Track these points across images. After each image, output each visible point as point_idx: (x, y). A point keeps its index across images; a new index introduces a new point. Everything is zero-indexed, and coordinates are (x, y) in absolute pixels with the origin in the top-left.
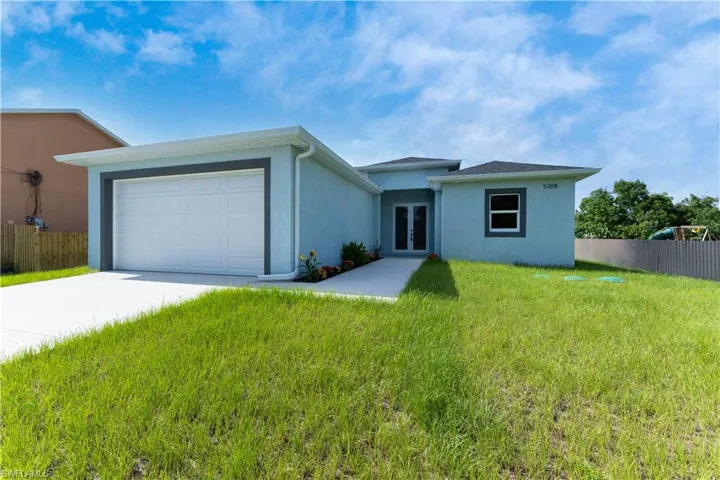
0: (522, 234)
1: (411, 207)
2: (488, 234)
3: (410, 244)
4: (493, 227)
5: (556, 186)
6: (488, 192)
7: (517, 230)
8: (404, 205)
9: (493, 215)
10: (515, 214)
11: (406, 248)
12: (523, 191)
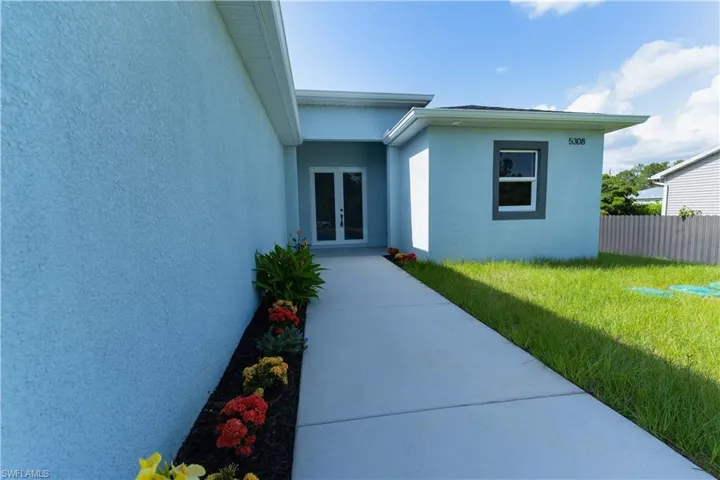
0: (540, 214)
1: (338, 173)
2: (496, 215)
3: (340, 231)
5: (582, 142)
6: (498, 145)
7: (532, 207)
10: (529, 183)
11: (334, 238)
12: (542, 148)
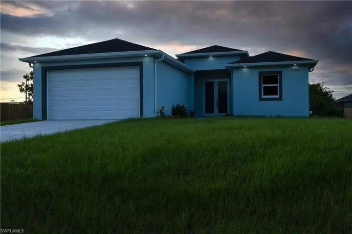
0: (280, 99)
1: (216, 81)
2: (261, 99)
3: (216, 109)
4: (264, 95)
5: (298, 70)
6: (260, 73)
7: (277, 96)
8: (211, 80)
9: (264, 87)
10: (277, 86)
11: (213, 112)
12: (280, 73)
